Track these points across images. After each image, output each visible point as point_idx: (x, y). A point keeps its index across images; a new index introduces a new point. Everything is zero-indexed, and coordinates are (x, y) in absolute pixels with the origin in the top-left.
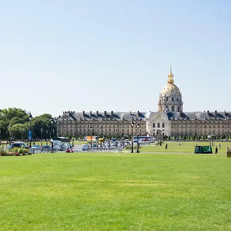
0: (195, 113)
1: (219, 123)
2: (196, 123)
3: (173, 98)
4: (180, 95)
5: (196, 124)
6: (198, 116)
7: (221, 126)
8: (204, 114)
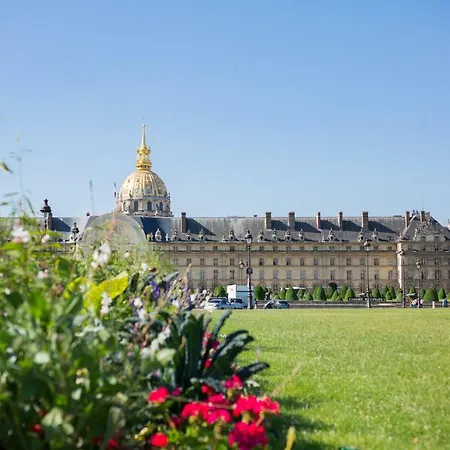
0: (226, 222)
1: (302, 251)
2: (232, 250)
3: (149, 203)
4: (166, 197)
5: (233, 255)
6: (238, 229)
7: (309, 261)
8: (254, 224)
